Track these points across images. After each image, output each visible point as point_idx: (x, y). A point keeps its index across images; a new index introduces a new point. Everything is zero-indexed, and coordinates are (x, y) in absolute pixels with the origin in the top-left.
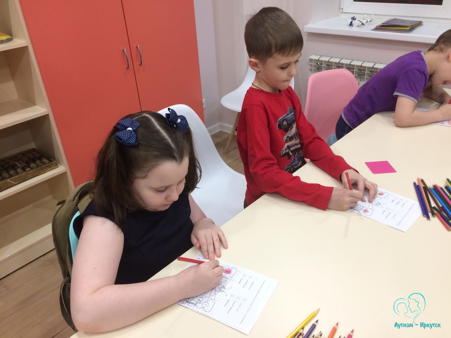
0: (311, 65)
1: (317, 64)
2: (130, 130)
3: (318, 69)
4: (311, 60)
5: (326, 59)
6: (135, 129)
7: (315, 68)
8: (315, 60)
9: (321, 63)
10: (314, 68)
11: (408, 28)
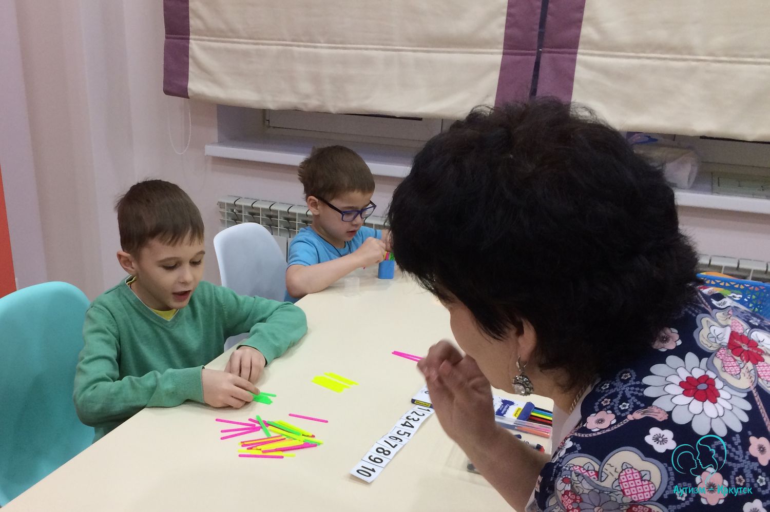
0: (223, 213)
1: (233, 211)
3: (235, 220)
4: (222, 205)
5: (248, 203)
8: (227, 204)
9: (239, 209)
10: (228, 219)
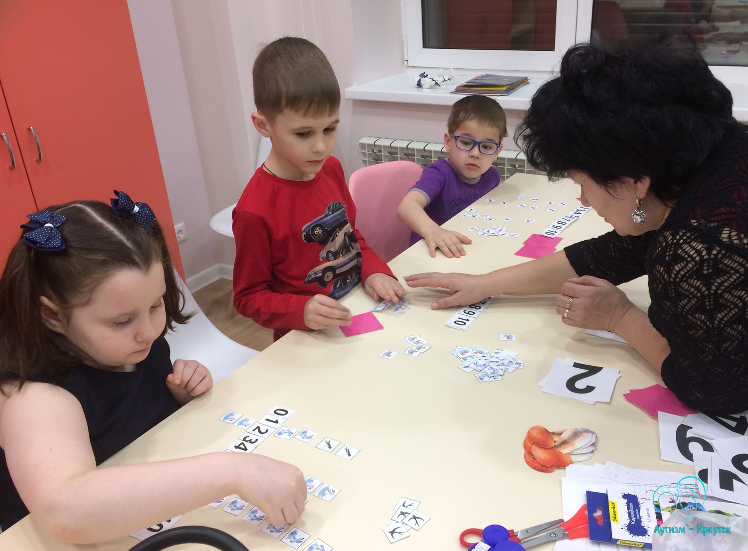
0: (364, 154)
1: (373, 151)
2: (49, 227)
3: (376, 160)
4: (363, 146)
5: (387, 143)
6: (58, 225)
7: (371, 158)
8: (368, 145)
9: (379, 149)
10: (369, 159)
11: (505, 88)
